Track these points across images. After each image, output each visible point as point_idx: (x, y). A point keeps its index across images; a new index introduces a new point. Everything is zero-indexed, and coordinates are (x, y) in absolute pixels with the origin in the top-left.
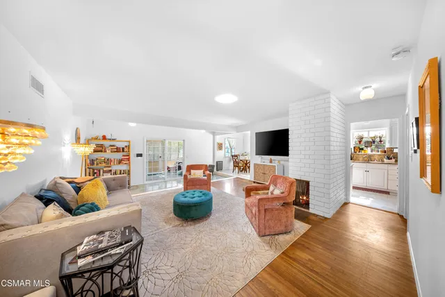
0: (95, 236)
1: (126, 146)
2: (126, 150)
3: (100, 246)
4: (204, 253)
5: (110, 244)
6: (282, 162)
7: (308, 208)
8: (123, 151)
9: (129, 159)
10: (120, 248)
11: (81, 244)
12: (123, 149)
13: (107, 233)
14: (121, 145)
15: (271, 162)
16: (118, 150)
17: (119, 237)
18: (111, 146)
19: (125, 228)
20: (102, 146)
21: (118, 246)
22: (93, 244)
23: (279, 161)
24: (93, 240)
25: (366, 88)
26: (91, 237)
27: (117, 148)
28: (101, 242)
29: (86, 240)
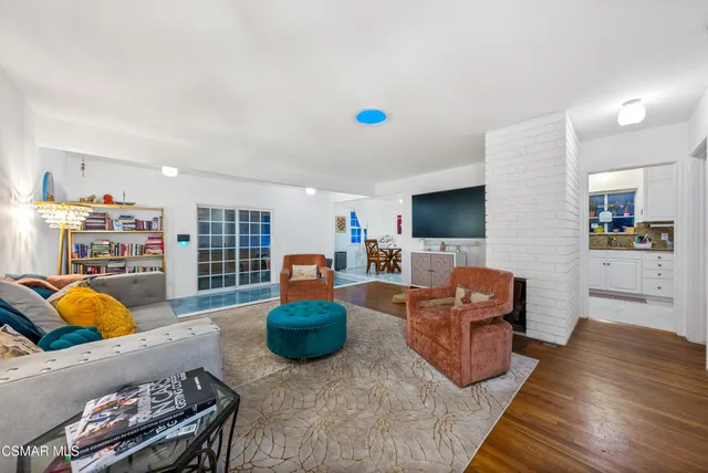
0: (113, 397)
1: (156, 219)
2: (155, 226)
3: (133, 420)
4: (348, 425)
5: (159, 413)
6: (464, 249)
7: (524, 330)
8: (150, 227)
9: (162, 246)
10: (186, 421)
11: (78, 417)
12: (149, 224)
13: (146, 388)
14: (144, 217)
15: (443, 249)
16: (138, 226)
17: (179, 394)
18: (122, 217)
19: (190, 374)
20: (104, 217)
21: (180, 419)
22: (113, 417)
23: (458, 247)
24: (110, 406)
25: (629, 102)
26: (104, 400)
27: (137, 222)
28: (134, 410)
29: (90, 407)
